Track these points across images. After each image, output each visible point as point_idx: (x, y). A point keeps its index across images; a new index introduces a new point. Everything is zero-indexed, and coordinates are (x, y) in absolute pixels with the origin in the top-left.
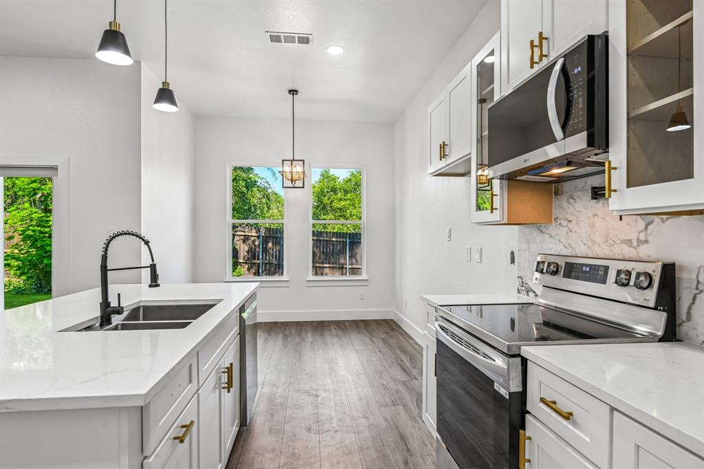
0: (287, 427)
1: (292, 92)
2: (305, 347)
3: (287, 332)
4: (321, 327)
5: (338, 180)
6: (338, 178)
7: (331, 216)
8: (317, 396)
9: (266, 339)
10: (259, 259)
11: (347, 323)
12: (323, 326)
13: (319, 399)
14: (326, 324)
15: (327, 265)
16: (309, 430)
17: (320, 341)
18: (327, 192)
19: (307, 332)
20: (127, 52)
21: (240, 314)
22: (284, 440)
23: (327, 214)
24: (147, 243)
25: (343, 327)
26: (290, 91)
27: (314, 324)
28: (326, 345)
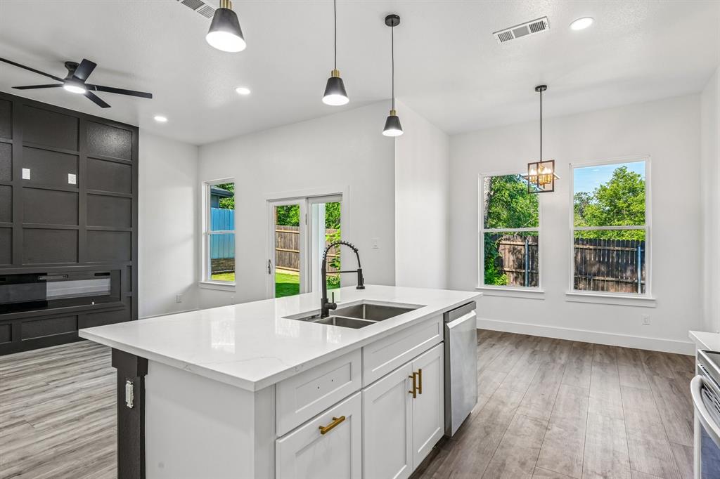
0: (498, 452)
1: (539, 89)
2: (553, 368)
3: (537, 348)
4: (582, 350)
5: (640, 178)
6: (639, 176)
7: (628, 221)
8: (547, 429)
9: (511, 351)
10: (524, 269)
11: (620, 350)
12: (585, 349)
13: (548, 432)
14: (591, 347)
15: (610, 279)
16: (523, 464)
17: (575, 366)
18: (623, 194)
19: (562, 352)
20: (344, 93)
21: (445, 323)
22: (491, 465)
23: (623, 219)
24: (356, 251)
25: (613, 355)
26: (537, 89)
27: (574, 345)
28: (581, 372)
